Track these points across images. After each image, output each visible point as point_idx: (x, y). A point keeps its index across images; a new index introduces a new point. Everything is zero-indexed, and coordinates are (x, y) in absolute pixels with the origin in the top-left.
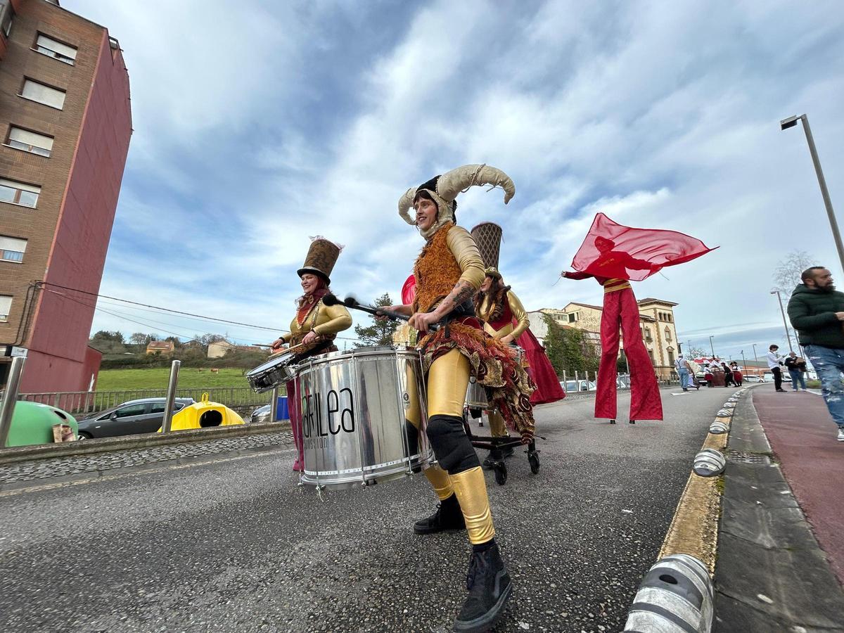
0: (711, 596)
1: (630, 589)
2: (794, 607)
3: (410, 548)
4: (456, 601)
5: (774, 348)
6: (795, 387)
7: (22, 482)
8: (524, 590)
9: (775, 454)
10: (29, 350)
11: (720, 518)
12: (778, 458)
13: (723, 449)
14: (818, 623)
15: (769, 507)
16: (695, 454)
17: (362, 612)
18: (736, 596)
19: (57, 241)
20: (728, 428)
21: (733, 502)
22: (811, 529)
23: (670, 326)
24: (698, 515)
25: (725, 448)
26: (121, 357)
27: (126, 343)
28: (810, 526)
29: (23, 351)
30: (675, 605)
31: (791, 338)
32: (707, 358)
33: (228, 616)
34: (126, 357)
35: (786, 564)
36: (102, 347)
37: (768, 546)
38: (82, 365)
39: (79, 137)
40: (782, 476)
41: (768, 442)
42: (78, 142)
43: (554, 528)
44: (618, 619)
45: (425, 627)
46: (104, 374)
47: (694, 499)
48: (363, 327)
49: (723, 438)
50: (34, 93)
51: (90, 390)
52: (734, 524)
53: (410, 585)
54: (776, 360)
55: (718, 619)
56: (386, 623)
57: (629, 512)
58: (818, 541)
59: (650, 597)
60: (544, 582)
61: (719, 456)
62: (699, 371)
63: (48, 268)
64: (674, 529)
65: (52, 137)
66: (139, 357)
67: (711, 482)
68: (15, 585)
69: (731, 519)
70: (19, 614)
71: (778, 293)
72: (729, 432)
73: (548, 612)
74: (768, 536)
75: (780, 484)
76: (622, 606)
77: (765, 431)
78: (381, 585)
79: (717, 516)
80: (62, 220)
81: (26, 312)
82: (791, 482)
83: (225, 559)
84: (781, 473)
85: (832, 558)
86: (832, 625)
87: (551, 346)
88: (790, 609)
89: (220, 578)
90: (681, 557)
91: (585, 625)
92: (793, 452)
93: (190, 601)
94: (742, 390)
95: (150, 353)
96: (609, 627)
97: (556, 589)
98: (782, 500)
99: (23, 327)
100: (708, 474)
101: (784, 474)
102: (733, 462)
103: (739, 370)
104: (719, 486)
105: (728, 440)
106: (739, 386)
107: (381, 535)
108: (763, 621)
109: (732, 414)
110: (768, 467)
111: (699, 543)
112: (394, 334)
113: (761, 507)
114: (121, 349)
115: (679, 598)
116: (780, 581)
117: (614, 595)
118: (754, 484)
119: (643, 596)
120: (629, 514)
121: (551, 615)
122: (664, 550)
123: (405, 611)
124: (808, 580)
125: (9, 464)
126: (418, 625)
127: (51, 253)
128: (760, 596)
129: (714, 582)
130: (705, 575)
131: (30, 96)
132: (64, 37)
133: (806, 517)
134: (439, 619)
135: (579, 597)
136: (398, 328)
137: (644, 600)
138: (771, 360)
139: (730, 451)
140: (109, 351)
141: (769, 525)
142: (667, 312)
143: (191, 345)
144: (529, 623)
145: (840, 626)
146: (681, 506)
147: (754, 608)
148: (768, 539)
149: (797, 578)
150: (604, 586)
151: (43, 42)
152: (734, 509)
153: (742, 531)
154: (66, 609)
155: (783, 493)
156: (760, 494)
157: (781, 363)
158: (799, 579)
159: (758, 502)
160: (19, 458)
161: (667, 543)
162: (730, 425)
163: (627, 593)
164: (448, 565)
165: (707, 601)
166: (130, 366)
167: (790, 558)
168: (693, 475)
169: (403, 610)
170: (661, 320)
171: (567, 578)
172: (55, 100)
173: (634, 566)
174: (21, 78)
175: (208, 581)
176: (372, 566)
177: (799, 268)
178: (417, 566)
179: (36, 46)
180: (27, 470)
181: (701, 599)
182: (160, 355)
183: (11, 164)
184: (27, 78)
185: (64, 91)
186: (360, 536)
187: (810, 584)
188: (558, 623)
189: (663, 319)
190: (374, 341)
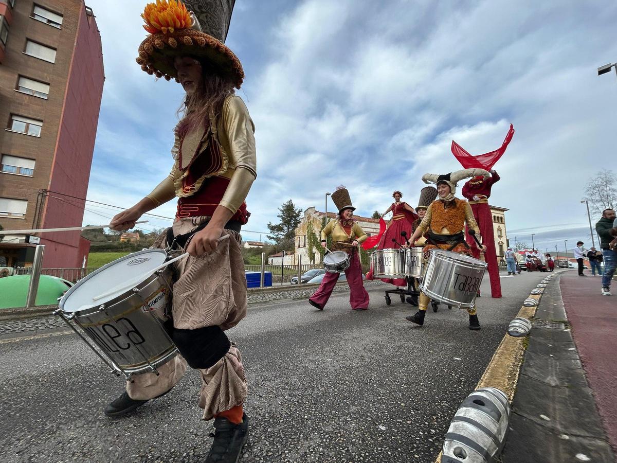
0: (507, 414)
1: (454, 408)
2: (563, 423)
3: (308, 379)
4: (339, 412)
5: (580, 244)
6: (594, 273)
7: (48, 329)
8: (383, 407)
9: (569, 322)
10: (41, 238)
11: (522, 365)
12: (571, 325)
13: (531, 318)
14: (578, 433)
15: (558, 359)
16: (511, 321)
17: (278, 416)
18: (525, 415)
19: (56, 161)
20: (538, 303)
21: (533, 355)
22: (585, 374)
23: (502, 226)
24: (507, 363)
25: (533, 317)
26: (103, 244)
27: (107, 234)
28: (585, 372)
29: (37, 239)
30: (482, 418)
31: (594, 236)
32: (528, 250)
33: (194, 415)
34: (106, 244)
35: (563, 396)
36: (90, 237)
37: (553, 384)
38: (77, 250)
39: (68, 84)
40: (572, 338)
41: (565, 314)
42: (67, 88)
43: (405, 369)
44: (444, 426)
45: (319, 427)
46: (92, 255)
47: (505, 351)
48: (274, 225)
49: (533, 309)
50: (34, 51)
51: (84, 267)
52: (531, 370)
53: (309, 402)
54: (581, 252)
55: (511, 429)
56: (294, 423)
57: (459, 359)
58: (588, 382)
59: (465, 413)
60: (397, 402)
61: (527, 323)
62: (521, 260)
63: (50, 181)
64: (489, 371)
65: (48, 84)
66: (116, 244)
67: (519, 341)
68: (58, 393)
69: (529, 366)
70: (64, 410)
71: (587, 202)
72: (538, 305)
73: (398, 420)
74: (555, 378)
75: (569, 343)
76: (447, 418)
77: (565, 306)
78: (290, 401)
79: (520, 364)
80: (59, 146)
81: (38, 212)
82: (577, 342)
83: (188, 381)
84: (571, 336)
85: (596, 393)
86: (587, 434)
88: (561, 424)
89: (187, 393)
90: (489, 389)
91: (422, 429)
92: (582, 321)
93: (169, 406)
94: (553, 275)
95: (123, 241)
96: (437, 431)
97: (404, 407)
98: (569, 354)
99: (36, 222)
100: (518, 335)
101: (573, 337)
102: (537, 327)
103: (553, 259)
104: (524, 344)
105: (536, 311)
106: (551, 271)
107: (289, 370)
108: (541, 431)
109: (542, 292)
110: (562, 331)
111: (505, 381)
112: (295, 230)
113: (552, 358)
114: (102, 238)
115: (484, 414)
116: (557, 407)
117: (443, 412)
118: (550, 342)
119: (461, 413)
120: (458, 361)
121: (400, 422)
122: (480, 385)
123: (306, 417)
124: (576, 407)
125: (38, 317)
126: (314, 425)
127: (52, 170)
128: (542, 416)
129: (512, 406)
130: (505, 401)
131: (31, 53)
132: (53, 7)
133: (583, 366)
134: (328, 422)
135: (419, 412)
136: (298, 225)
137: (462, 415)
138: (577, 253)
139: (536, 319)
140: (94, 239)
141: (556, 371)
142: (500, 216)
143: (151, 235)
144: (386, 426)
145: (592, 435)
146: (496, 357)
147: (536, 423)
148: (554, 380)
149: (569, 405)
150: (437, 406)
151: (38, 11)
152: (533, 359)
153: (536, 374)
154: (92, 409)
155: (570, 349)
156: (554, 350)
157: (584, 255)
158: (570, 406)
159: (551, 355)
160: (44, 314)
161: (482, 380)
162: (540, 300)
163: (452, 411)
164: (333, 390)
165: (505, 417)
166: (110, 250)
167: (567, 393)
168: (507, 336)
169: (304, 416)
171: (412, 400)
172: (49, 56)
173: (458, 394)
174: (25, 40)
175: (179, 394)
176: (284, 389)
177: (605, 183)
178: (313, 390)
179: (34, 15)
180: (51, 321)
181: (499, 415)
182: (130, 242)
183: (21, 104)
184: (28, 40)
185: (55, 49)
186: (275, 370)
187: (577, 409)
188: (405, 427)
189: (497, 221)
190: (281, 235)
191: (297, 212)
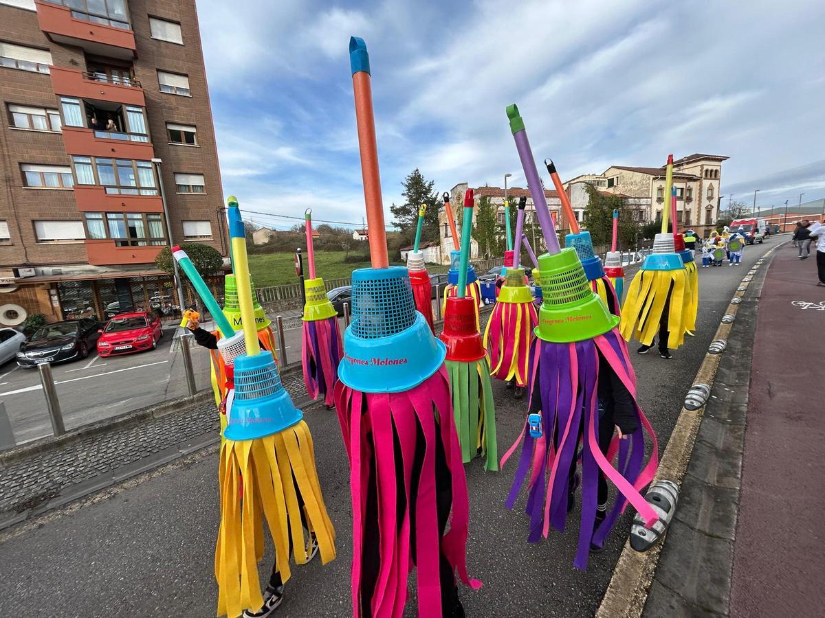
23: (715, 183)
65: (185, 75)
87: (590, 215)
99: (223, 243)
131: (157, 35)
142: (714, 168)
170: (706, 178)
172: (175, 35)
174: (146, 17)
184: (149, 16)
185: (178, 23)
189: (709, 176)
190: (408, 219)
191: (427, 185)
